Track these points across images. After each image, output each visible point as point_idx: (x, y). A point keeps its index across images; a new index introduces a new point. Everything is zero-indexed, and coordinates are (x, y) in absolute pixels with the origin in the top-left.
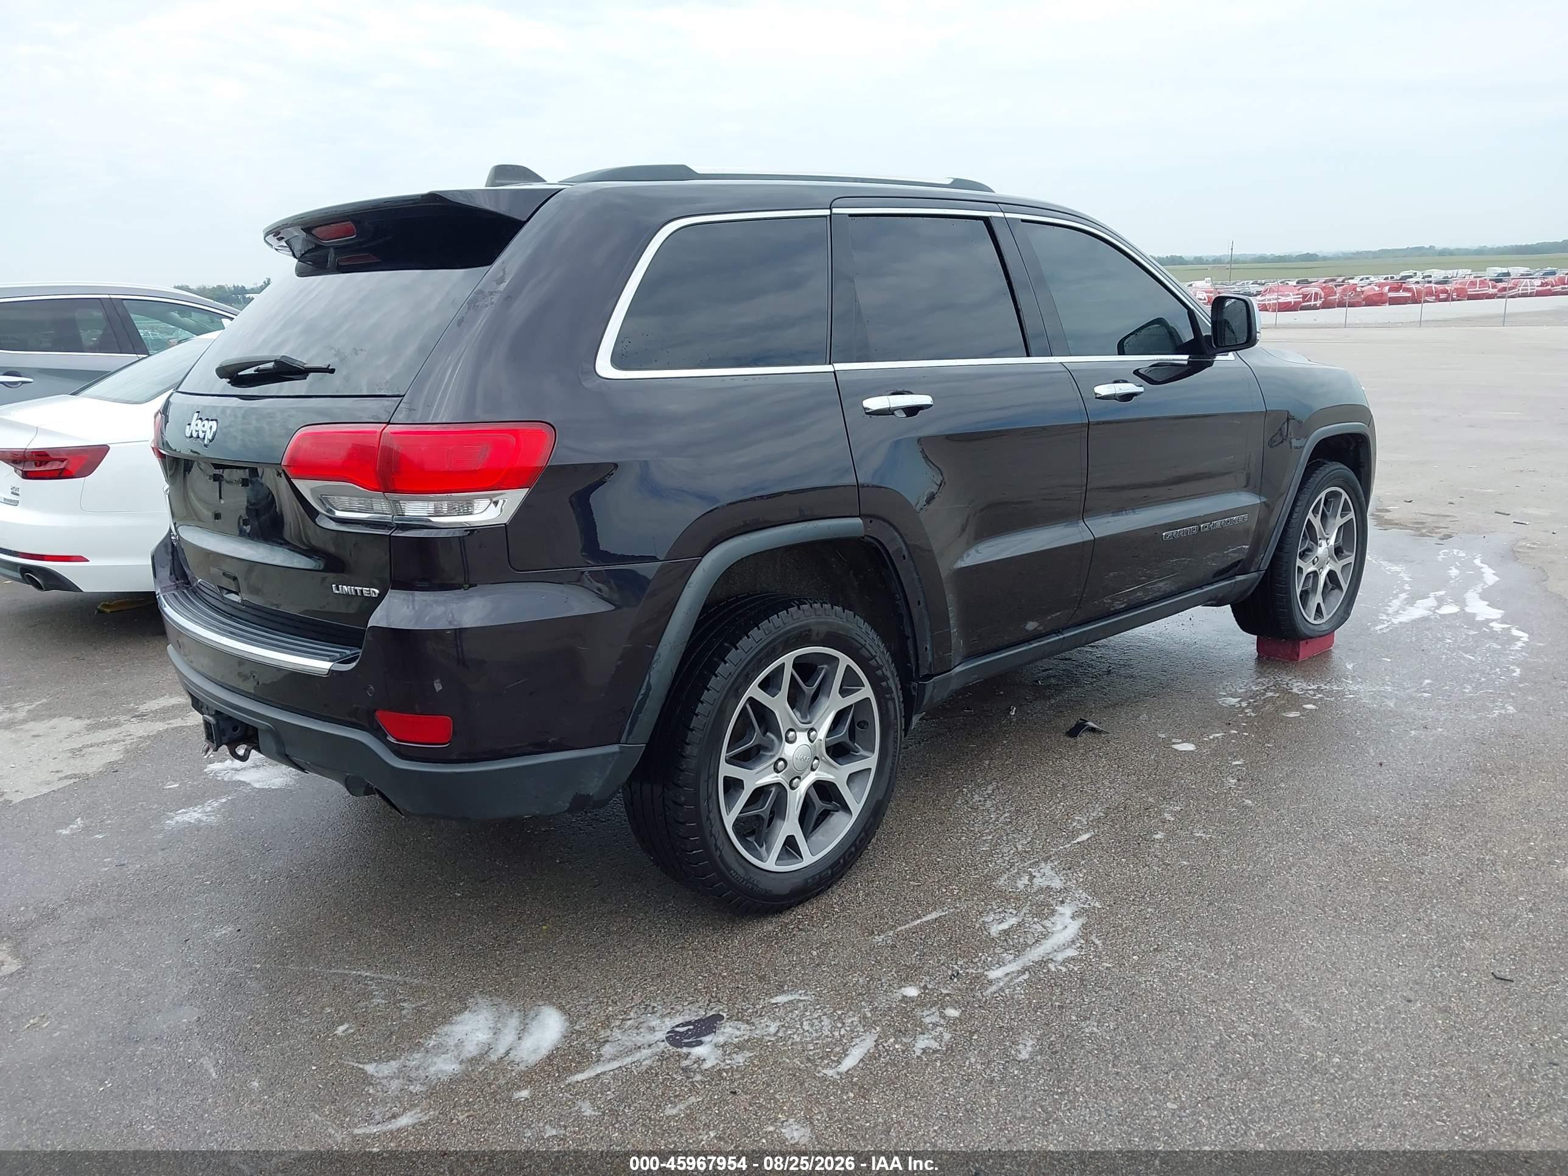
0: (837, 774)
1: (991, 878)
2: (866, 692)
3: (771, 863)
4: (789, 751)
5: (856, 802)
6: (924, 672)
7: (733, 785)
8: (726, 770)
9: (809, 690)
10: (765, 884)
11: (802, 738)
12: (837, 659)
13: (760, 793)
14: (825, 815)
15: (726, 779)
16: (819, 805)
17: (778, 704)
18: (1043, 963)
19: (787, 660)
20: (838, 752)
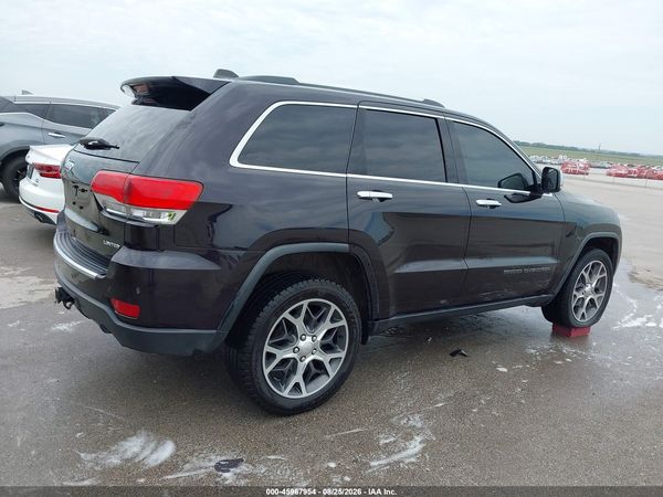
0: (325, 358)
1: (390, 417)
2: (344, 322)
3: (286, 393)
4: (301, 344)
5: (333, 372)
6: (375, 317)
7: (271, 356)
8: (267, 348)
9: (315, 318)
10: (280, 402)
11: (309, 339)
12: (330, 306)
13: (285, 361)
14: (317, 375)
15: (268, 353)
16: (314, 370)
17: (299, 323)
18: (398, 462)
19: (305, 303)
20: (326, 348)
